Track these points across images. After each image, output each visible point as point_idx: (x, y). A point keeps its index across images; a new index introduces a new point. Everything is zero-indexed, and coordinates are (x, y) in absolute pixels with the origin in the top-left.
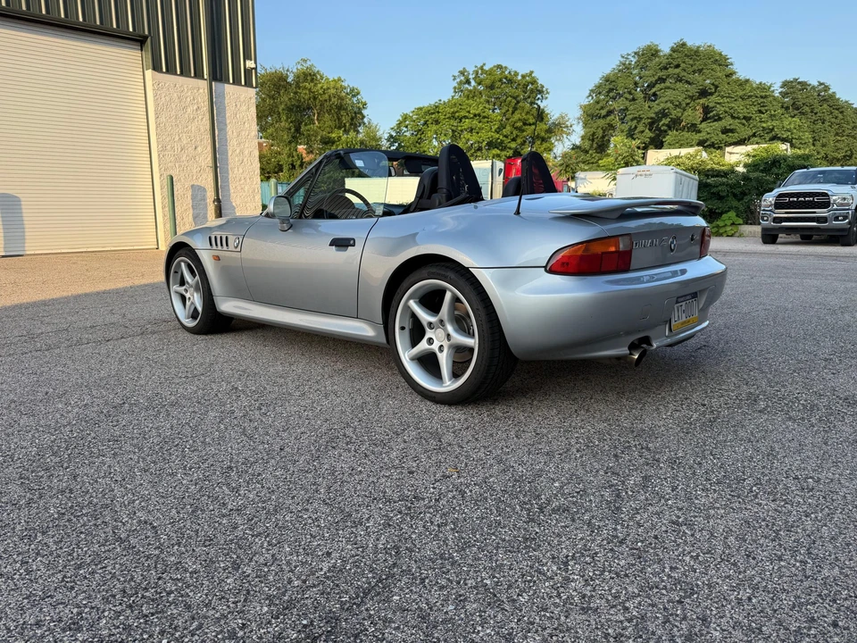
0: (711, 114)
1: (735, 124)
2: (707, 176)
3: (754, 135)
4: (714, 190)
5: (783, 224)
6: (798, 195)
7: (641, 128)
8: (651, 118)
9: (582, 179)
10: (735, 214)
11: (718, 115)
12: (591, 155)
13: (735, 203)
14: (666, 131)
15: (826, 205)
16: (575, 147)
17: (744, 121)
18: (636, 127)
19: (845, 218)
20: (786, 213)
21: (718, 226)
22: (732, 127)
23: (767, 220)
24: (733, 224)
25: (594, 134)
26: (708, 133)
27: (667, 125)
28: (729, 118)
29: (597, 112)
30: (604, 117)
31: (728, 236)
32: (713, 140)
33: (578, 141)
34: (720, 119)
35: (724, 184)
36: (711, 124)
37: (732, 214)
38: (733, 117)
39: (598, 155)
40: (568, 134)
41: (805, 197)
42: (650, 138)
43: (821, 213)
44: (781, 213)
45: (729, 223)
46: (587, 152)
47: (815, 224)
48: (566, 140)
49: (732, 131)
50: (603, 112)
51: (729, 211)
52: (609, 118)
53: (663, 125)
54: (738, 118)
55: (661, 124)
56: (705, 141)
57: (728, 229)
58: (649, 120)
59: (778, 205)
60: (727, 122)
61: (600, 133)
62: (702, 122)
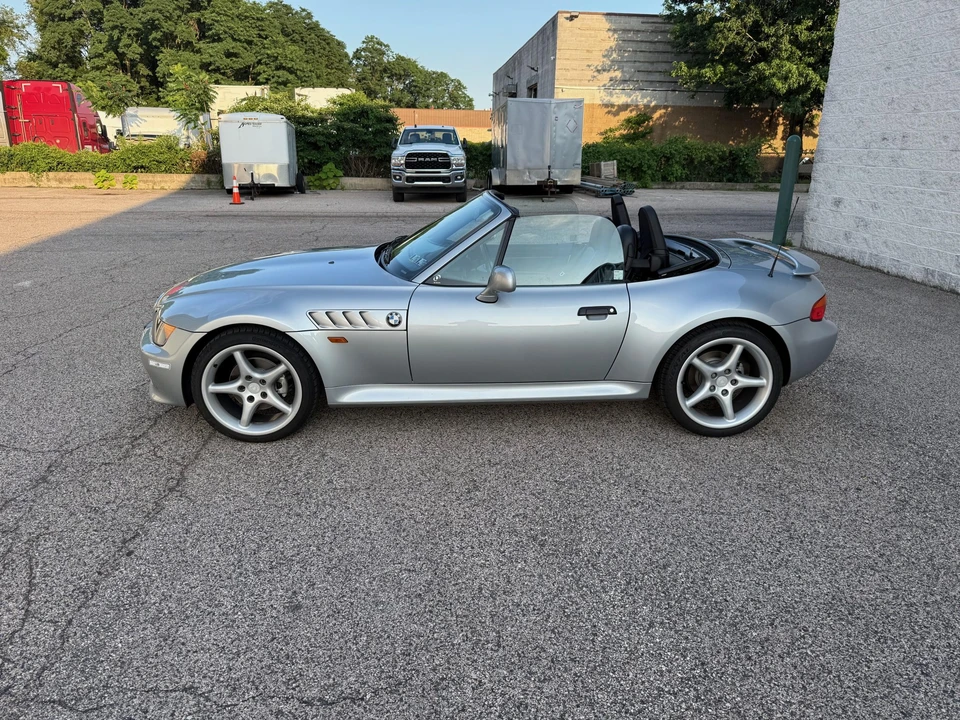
0: (210, 33)
1: (237, 47)
2: (305, 124)
3: (259, 62)
4: (312, 140)
5: (416, 183)
6: (424, 155)
7: (125, 40)
8: (137, 29)
9: (132, 116)
10: (334, 166)
11: (218, 35)
12: (63, 70)
13: (332, 154)
14: (156, 47)
15: (447, 165)
16: (32, 57)
17: (245, 45)
18: (119, 39)
19: (462, 177)
20: (417, 172)
21: (320, 179)
22: (235, 51)
23: (400, 179)
24: (335, 176)
25: (60, 42)
26: (211, 56)
27: (159, 40)
28: (229, 40)
29: (59, 11)
30: (70, 19)
31: (331, 189)
32: (217, 64)
33: (34, 48)
34: (220, 40)
35: (319, 133)
36: (211, 45)
37: (331, 165)
38: (234, 40)
39: (74, 70)
40: (21, 38)
41: (430, 157)
42: (140, 54)
43: (444, 172)
44: (411, 173)
45: (331, 175)
46: (55, 66)
47: (441, 183)
48: (17, 44)
49: (236, 55)
50: (68, 13)
51: (327, 163)
52: (77, 21)
53: (154, 39)
54: (240, 41)
55: (151, 38)
56: (210, 64)
57: (331, 181)
58: (135, 32)
59: (409, 165)
60: (228, 44)
61: (69, 41)
62: (199, 40)
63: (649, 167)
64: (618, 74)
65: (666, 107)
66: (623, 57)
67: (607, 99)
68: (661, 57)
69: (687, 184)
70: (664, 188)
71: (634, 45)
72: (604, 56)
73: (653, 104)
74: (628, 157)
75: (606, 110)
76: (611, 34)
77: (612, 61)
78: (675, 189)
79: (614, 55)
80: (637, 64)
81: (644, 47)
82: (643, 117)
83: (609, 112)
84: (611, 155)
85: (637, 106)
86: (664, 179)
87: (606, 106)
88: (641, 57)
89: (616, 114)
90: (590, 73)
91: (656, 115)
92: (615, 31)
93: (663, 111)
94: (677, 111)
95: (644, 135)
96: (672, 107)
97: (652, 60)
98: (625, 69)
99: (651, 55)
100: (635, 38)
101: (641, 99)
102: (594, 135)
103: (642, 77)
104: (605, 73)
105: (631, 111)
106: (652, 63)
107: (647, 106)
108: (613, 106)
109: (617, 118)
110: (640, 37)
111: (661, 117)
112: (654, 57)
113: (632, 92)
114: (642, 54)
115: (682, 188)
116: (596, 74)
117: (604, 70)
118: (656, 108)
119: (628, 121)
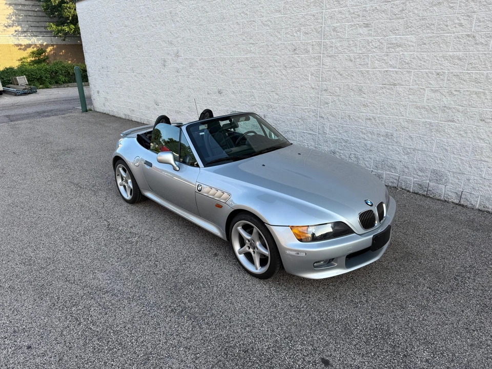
63: (46, 77)
64: (19, 28)
65: (53, 45)
66: (19, 19)
67: (17, 42)
68: (42, 19)
69: (70, 84)
70: (58, 87)
71: (24, 12)
72: (8, 18)
73: (45, 44)
74: (33, 73)
75: (18, 48)
76: (8, 6)
77: (13, 21)
78: (64, 87)
79: (14, 18)
80: (29, 23)
81: (30, 13)
82: (41, 51)
83: (20, 49)
84: (22, 73)
85: (36, 45)
86: (57, 83)
87: (17, 45)
88: (31, 19)
89: (25, 49)
90: (1, 28)
91: (49, 50)
92: (10, 4)
93: (52, 47)
94: (59, 47)
95: (44, 60)
96: (57, 45)
97: (37, 20)
98: (23, 26)
99: (35, 18)
100: (24, 9)
101: (38, 41)
102: (14, 61)
103: (34, 29)
104: (11, 28)
105: (33, 48)
106: (38, 22)
107: (42, 45)
108: (21, 45)
109: (26, 52)
110: (26, 8)
111: (51, 50)
112: (38, 19)
113: (31, 38)
114: (30, 17)
115: (68, 86)
116: (5, 28)
117: (10, 26)
118: (47, 46)
119: (33, 53)
